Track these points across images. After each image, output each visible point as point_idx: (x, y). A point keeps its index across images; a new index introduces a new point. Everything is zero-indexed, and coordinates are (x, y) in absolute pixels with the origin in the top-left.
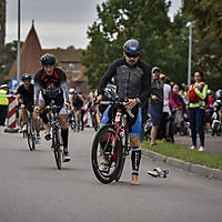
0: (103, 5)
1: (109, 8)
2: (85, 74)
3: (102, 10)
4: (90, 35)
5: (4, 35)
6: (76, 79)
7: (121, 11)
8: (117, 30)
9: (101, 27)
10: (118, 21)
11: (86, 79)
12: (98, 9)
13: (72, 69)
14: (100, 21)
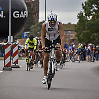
0: (85, 3)
1: (88, 4)
2: (76, 36)
3: (84, 5)
4: (79, 17)
5: (38, 18)
6: (72, 38)
7: (93, 6)
8: (91, 15)
9: (84, 14)
10: (92, 10)
11: (77, 38)
12: (83, 5)
13: (70, 33)
14: (83, 11)
